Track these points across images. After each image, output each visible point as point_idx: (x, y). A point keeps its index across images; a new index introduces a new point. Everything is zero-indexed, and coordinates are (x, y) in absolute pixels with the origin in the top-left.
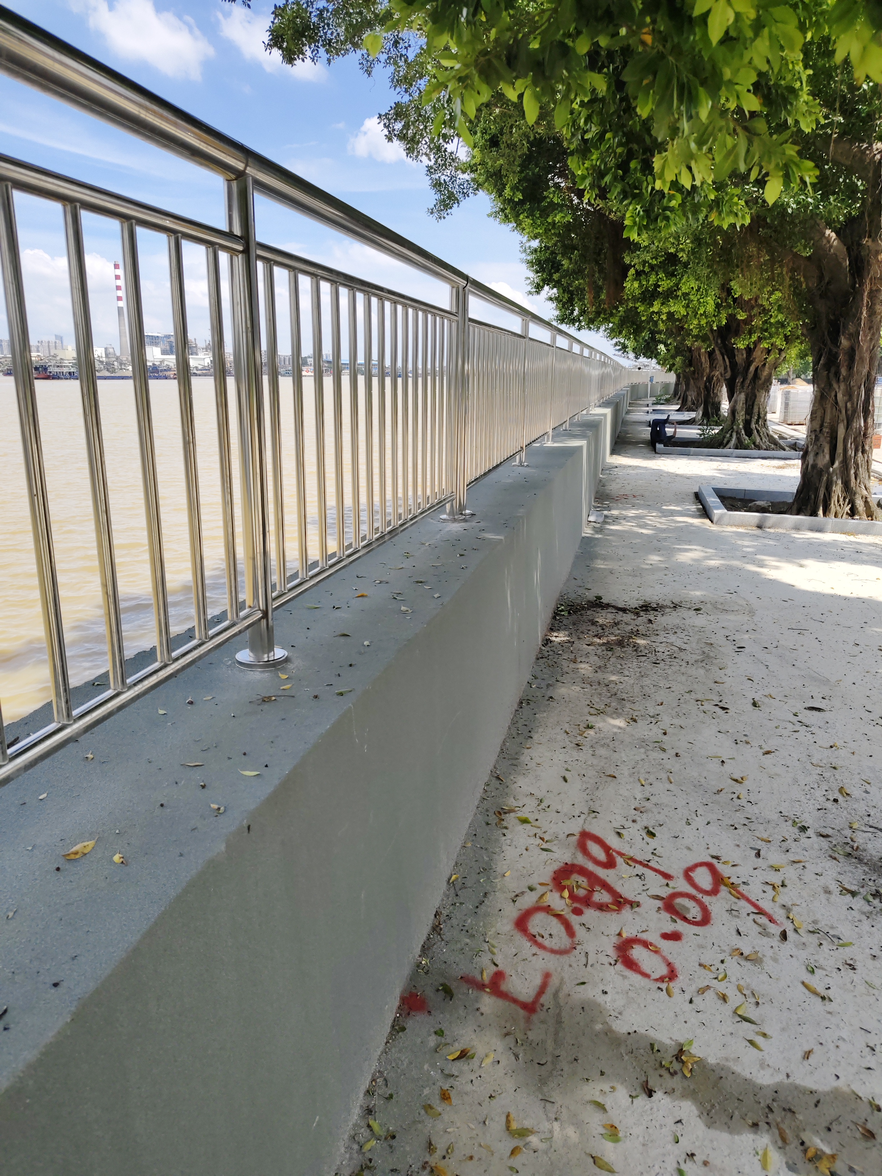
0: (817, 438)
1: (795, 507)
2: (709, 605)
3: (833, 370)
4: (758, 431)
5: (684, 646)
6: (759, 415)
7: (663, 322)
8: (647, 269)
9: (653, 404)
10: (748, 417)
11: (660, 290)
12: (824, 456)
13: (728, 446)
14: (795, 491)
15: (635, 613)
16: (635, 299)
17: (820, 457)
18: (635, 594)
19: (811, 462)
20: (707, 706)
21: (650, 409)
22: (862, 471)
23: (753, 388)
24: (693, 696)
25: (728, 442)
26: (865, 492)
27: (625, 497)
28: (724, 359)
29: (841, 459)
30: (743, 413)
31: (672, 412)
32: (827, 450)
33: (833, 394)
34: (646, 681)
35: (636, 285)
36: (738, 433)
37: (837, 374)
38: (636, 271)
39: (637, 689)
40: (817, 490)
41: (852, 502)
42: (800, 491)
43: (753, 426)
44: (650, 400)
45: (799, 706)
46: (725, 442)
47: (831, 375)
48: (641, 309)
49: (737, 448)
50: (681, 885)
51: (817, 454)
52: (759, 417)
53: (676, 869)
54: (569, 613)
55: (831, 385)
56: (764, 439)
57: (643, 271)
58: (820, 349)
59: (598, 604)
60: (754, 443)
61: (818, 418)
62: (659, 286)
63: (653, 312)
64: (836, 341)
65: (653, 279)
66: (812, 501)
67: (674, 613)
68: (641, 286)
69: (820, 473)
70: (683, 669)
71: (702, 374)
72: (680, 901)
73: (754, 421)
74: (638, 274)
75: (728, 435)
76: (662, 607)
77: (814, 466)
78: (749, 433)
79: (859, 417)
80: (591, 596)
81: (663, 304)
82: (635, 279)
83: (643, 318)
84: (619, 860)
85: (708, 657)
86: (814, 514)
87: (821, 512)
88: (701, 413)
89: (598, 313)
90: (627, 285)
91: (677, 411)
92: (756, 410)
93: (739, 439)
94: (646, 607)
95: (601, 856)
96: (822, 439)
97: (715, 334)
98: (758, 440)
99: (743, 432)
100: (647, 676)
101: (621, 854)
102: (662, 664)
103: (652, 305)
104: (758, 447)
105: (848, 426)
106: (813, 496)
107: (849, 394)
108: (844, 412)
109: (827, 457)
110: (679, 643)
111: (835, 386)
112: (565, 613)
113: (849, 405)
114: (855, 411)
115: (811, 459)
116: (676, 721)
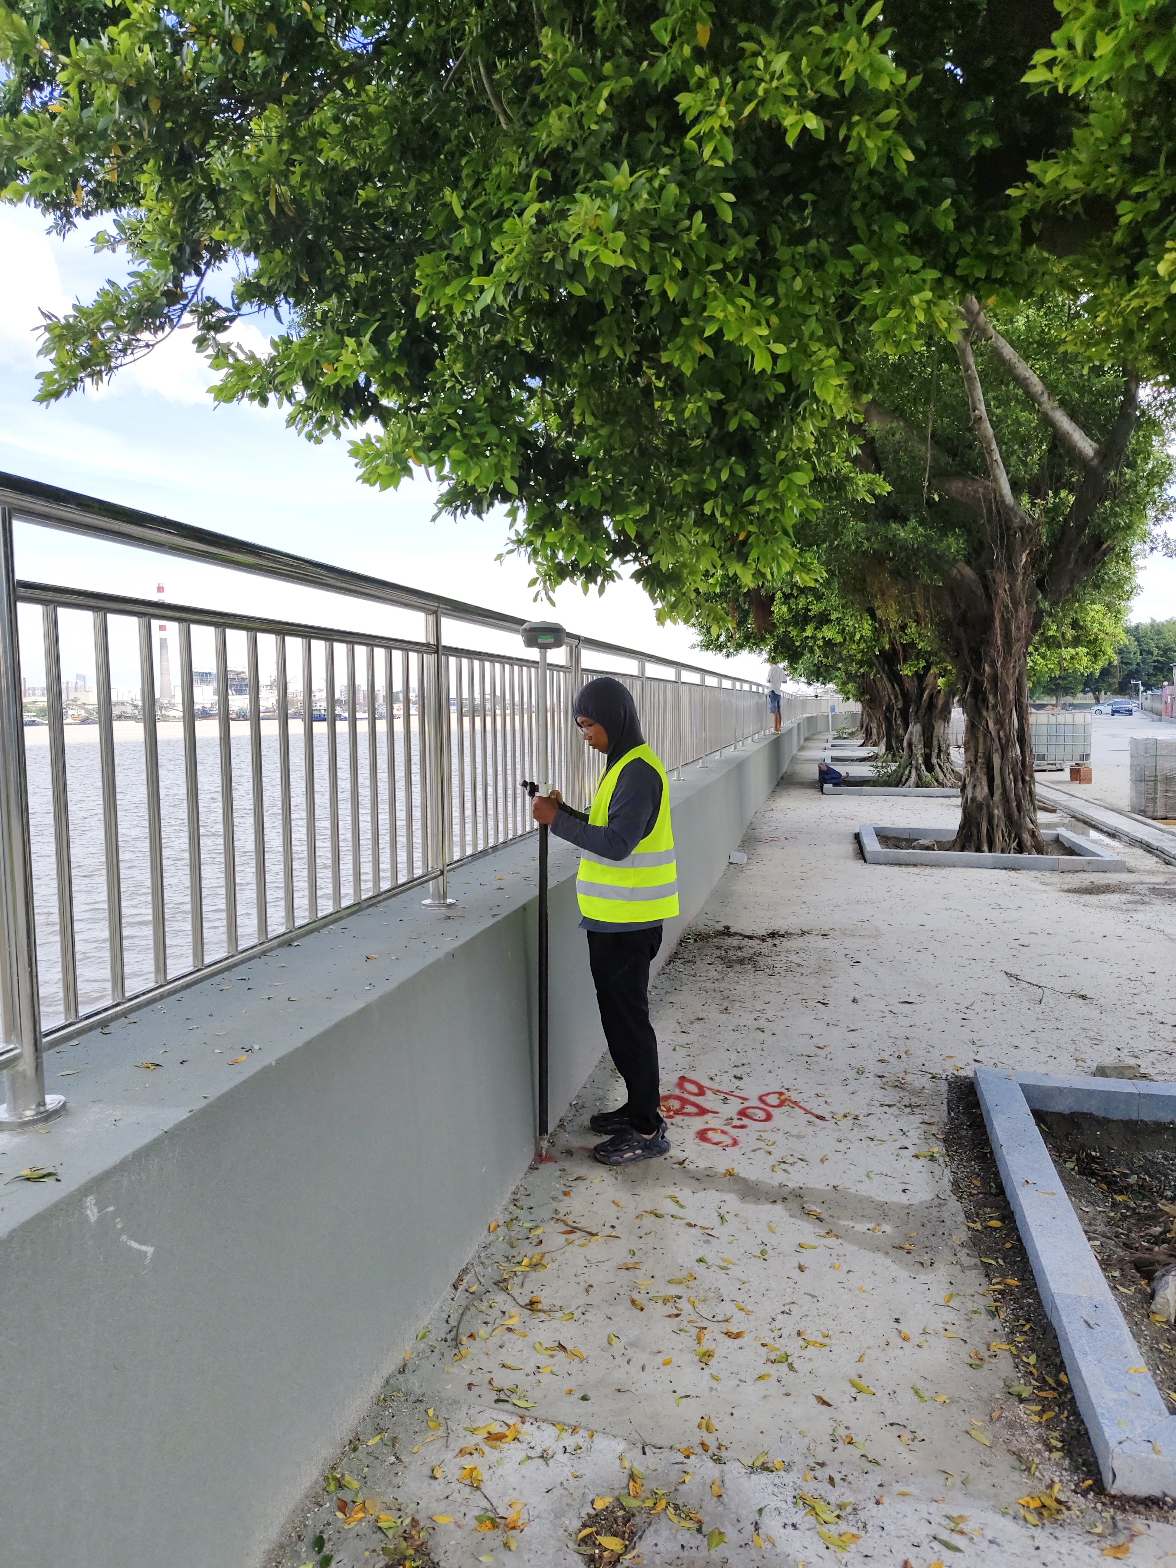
0: (973, 770)
1: (958, 846)
2: (837, 932)
3: (980, 697)
4: (940, 766)
5: (802, 963)
6: (939, 748)
7: (819, 647)
8: (795, 592)
9: (835, 739)
10: (928, 751)
11: (811, 614)
12: (982, 789)
13: (908, 784)
14: (957, 828)
15: (763, 939)
16: (786, 623)
17: (978, 789)
18: (766, 925)
19: (970, 795)
20: (810, 1003)
21: (828, 745)
22: (1025, 803)
23: (930, 719)
24: (800, 997)
25: (907, 780)
26: (1031, 826)
27: (776, 839)
28: (893, 686)
29: (1000, 791)
30: (921, 746)
31: (854, 748)
32: (984, 781)
33: (984, 723)
34: (758, 988)
35: (785, 609)
36: (917, 769)
37: (985, 701)
38: (784, 593)
39: (749, 993)
40: (979, 826)
41: (1018, 836)
42: (962, 826)
43: (934, 760)
44: (832, 734)
45: (895, 1001)
46: (904, 779)
47: (979, 703)
48: (794, 633)
49: (918, 786)
50: (755, 1103)
51: (975, 786)
52: (940, 751)
53: (753, 1095)
54: (695, 940)
55: (980, 714)
56: (948, 776)
57: (791, 594)
58: (965, 677)
59: (726, 932)
60: (937, 781)
61: (972, 749)
62: (810, 610)
63: (807, 638)
64: (979, 668)
65: (802, 602)
66: (975, 838)
67: (801, 939)
68: (790, 610)
69: (980, 806)
70: (796, 979)
71: (880, 703)
72: (750, 1111)
73: (934, 754)
74: (787, 597)
75: (907, 772)
76: (791, 934)
77: (973, 799)
78: (930, 768)
79: (1014, 746)
80: (720, 927)
81: (816, 628)
82: (784, 603)
83: (798, 644)
84: (709, 1092)
85: (823, 970)
86: (979, 850)
87: (986, 848)
88: (884, 748)
89: (747, 638)
90: (775, 608)
91: (861, 746)
92: (935, 743)
93: (919, 776)
94: (773, 935)
95: (695, 1090)
96: (978, 770)
97: (881, 659)
98: (941, 777)
99: (923, 768)
100: (761, 984)
101: (711, 1088)
102: (777, 976)
103: (804, 630)
104: (942, 785)
105: (1003, 757)
106: (975, 832)
107: (999, 722)
108: (997, 741)
109: (986, 789)
110: (798, 961)
111: (985, 713)
112: (692, 941)
113: (1001, 733)
114: (1008, 740)
115: (969, 792)
116: (779, 1014)
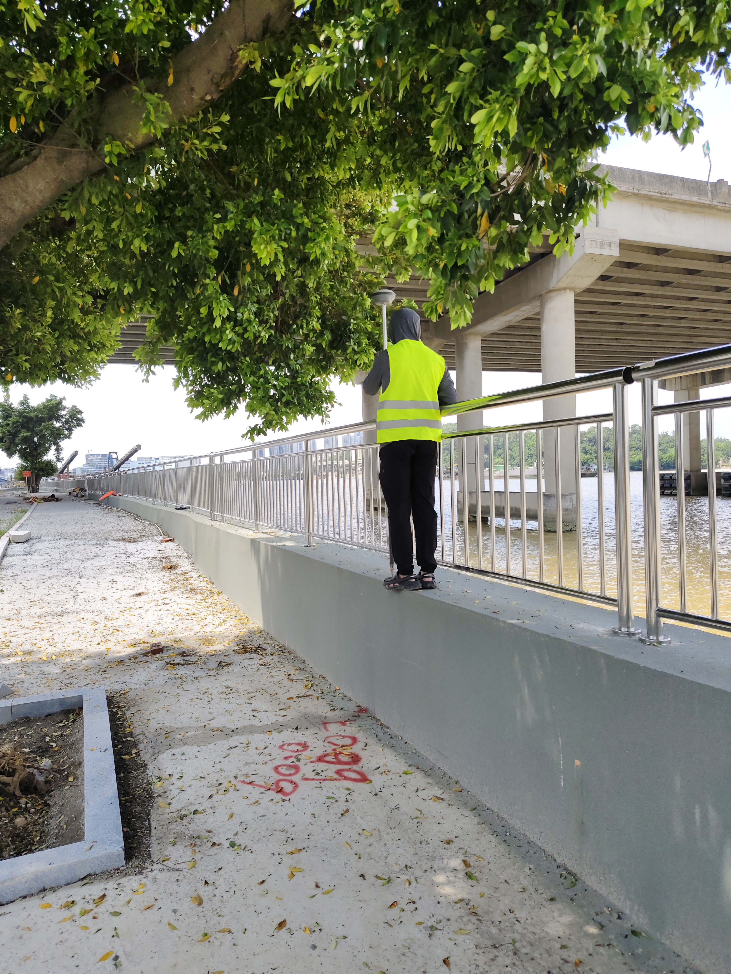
50: (296, 778)
53: (303, 785)
72: (292, 771)
84: (336, 776)
95: (346, 774)
101: (336, 779)
